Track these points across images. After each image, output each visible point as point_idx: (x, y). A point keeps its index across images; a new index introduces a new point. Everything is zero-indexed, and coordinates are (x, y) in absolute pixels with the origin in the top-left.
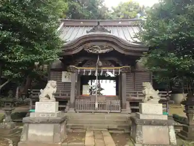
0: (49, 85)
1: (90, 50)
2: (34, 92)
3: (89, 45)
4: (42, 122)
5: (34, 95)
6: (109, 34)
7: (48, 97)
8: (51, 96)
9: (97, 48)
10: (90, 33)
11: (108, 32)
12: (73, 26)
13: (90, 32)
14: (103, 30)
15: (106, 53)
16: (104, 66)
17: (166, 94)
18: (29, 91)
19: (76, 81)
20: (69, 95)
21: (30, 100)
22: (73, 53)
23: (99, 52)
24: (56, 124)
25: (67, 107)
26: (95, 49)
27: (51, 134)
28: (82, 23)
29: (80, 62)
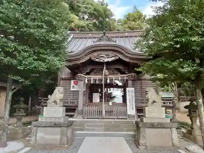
0: (56, 91)
1: (97, 59)
3: (95, 54)
4: (50, 126)
5: (44, 103)
6: (115, 43)
7: (55, 102)
8: (58, 101)
10: (97, 43)
11: (114, 41)
12: (78, 38)
14: (109, 40)
15: (112, 61)
16: (110, 74)
19: (85, 90)
20: (78, 102)
23: (106, 61)
24: (62, 128)
25: (76, 114)
26: (102, 58)
27: (58, 137)
28: (90, 35)
29: (88, 71)
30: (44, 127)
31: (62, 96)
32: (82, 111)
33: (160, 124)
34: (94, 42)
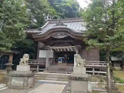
0: (24, 56)
1: (55, 36)
3: (55, 34)
7: (23, 62)
9: (59, 35)
11: (65, 26)
13: (55, 26)
14: (62, 25)
23: (60, 38)
24: (25, 78)
27: (22, 83)
29: (52, 44)
30: (15, 76)
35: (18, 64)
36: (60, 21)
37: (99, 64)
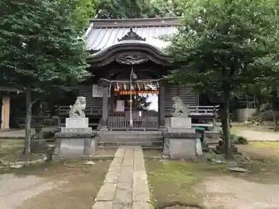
0: (78, 101)
1: (123, 61)
2: (62, 108)
3: (121, 55)
4: (73, 137)
5: (62, 112)
6: (143, 42)
7: (77, 112)
8: (81, 112)
9: (130, 58)
10: (121, 42)
11: (142, 40)
12: (105, 28)
13: (121, 40)
14: (137, 38)
15: (141, 64)
16: (139, 78)
17: (212, 108)
18: (56, 108)
19: (110, 96)
20: (102, 112)
21: (58, 118)
22: (103, 65)
23: (133, 63)
24: (86, 139)
25: (100, 125)
26: (128, 60)
27: (82, 148)
28: (116, 23)
29: (113, 75)
31: (84, 106)
32: (107, 121)
33: (187, 134)
34: (119, 40)
35: (68, 116)
36: (131, 30)
37: (200, 112)
